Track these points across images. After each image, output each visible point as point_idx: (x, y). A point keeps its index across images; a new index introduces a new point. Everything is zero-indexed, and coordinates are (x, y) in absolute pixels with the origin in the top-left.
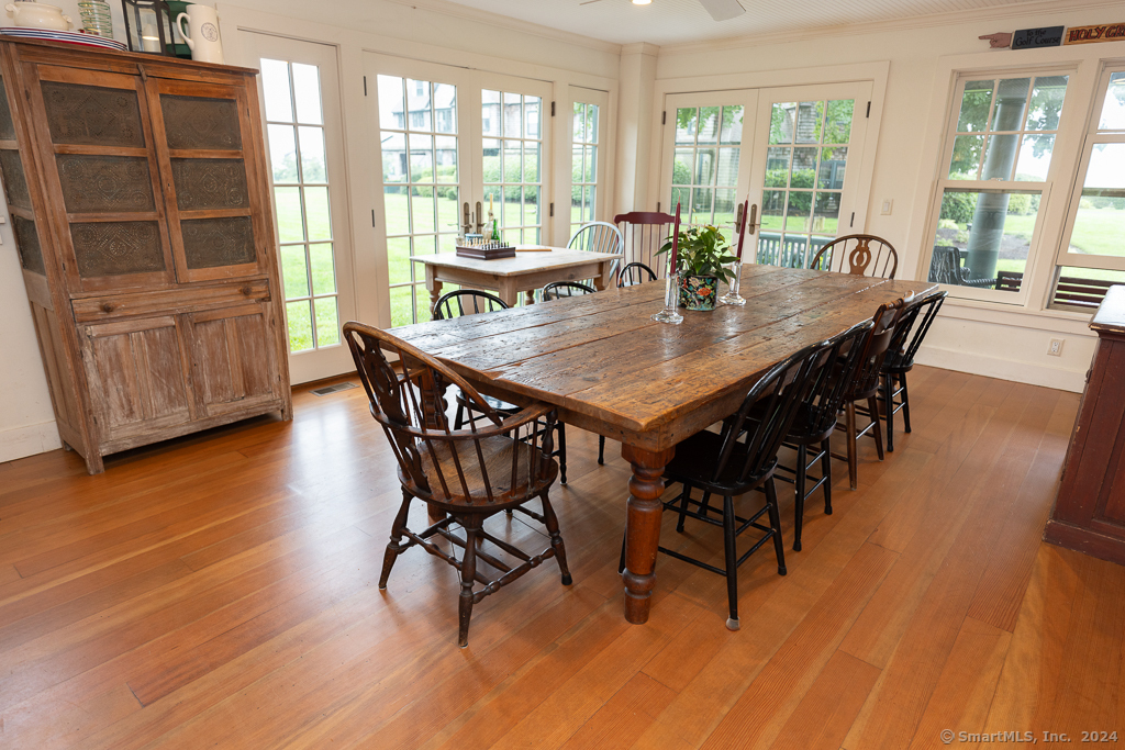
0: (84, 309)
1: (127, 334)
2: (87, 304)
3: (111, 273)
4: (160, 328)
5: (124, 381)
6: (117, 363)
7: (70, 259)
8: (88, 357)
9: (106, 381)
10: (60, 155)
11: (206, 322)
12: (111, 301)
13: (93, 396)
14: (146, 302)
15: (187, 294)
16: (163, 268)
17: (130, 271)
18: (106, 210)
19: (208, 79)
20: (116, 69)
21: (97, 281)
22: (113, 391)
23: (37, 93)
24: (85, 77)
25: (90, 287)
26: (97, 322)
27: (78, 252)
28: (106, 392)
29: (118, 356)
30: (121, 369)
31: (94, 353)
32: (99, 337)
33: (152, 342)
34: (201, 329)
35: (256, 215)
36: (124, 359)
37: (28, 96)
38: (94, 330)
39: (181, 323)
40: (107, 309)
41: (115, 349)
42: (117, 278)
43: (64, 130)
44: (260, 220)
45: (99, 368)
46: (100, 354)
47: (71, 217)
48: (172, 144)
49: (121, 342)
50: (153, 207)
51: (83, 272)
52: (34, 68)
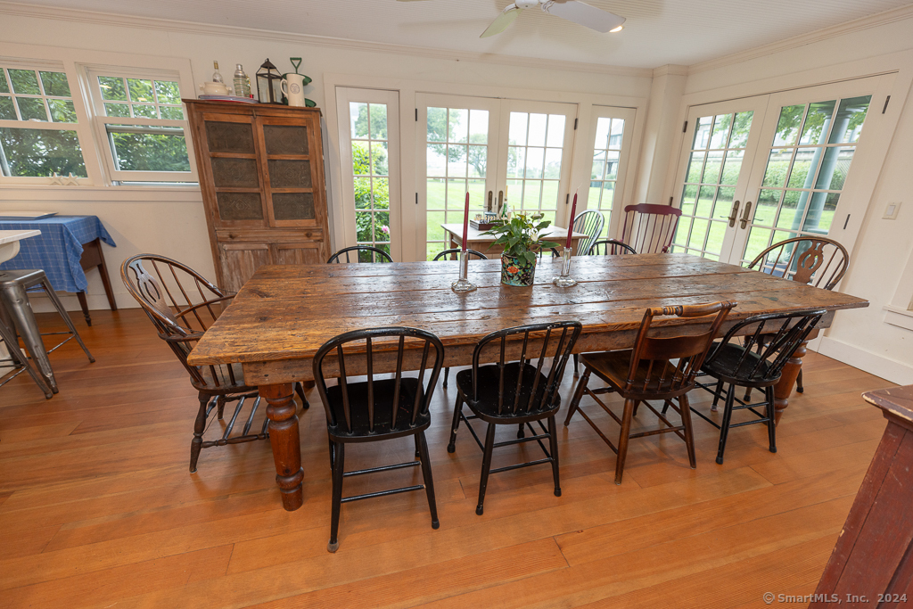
0: (221, 236)
1: (243, 251)
2: (223, 234)
3: (236, 218)
4: (260, 250)
5: (241, 274)
6: (237, 264)
7: (216, 210)
8: (223, 260)
9: (232, 273)
10: (213, 158)
11: (286, 250)
12: (234, 233)
13: (225, 279)
14: (252, 235)
15: (275, 234)
16: (262, 218)
17: (246, 218)
18: (235, 186)
19: (290, 115)
20: (242, 113)
21: (229, 222)
22: (235, 278)
23: (203, 127)
24: (225, 118)
25: (225, 225)
26: (228, 243)
27: (220, 207)
28: (232, 278)
29: (238, 261)
30: (239, 269)
31: (226, 258)
32: (228, 250)
33: (256, 256)
34: (282, 253)
35: (316, 192)
36: (241, 263)
37: (198, 128)
38: (226, 247)
39: (271, 249)
40: (231, 237)
41: (237, 258)
42: (239, 221)
43: (216, 145)
44: (318, 195)
45: (228, 266)
46: (229, 259)
47: (217, 189)
48: (270, 151)
49: (240, 255)
50: (258, 186)
51: (223, 217)
52: (202, 114)
